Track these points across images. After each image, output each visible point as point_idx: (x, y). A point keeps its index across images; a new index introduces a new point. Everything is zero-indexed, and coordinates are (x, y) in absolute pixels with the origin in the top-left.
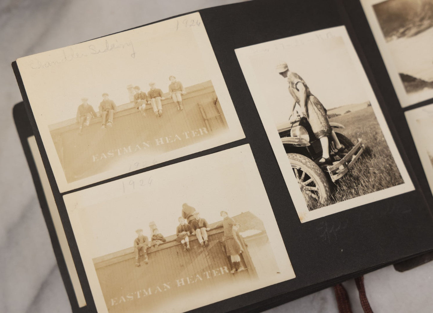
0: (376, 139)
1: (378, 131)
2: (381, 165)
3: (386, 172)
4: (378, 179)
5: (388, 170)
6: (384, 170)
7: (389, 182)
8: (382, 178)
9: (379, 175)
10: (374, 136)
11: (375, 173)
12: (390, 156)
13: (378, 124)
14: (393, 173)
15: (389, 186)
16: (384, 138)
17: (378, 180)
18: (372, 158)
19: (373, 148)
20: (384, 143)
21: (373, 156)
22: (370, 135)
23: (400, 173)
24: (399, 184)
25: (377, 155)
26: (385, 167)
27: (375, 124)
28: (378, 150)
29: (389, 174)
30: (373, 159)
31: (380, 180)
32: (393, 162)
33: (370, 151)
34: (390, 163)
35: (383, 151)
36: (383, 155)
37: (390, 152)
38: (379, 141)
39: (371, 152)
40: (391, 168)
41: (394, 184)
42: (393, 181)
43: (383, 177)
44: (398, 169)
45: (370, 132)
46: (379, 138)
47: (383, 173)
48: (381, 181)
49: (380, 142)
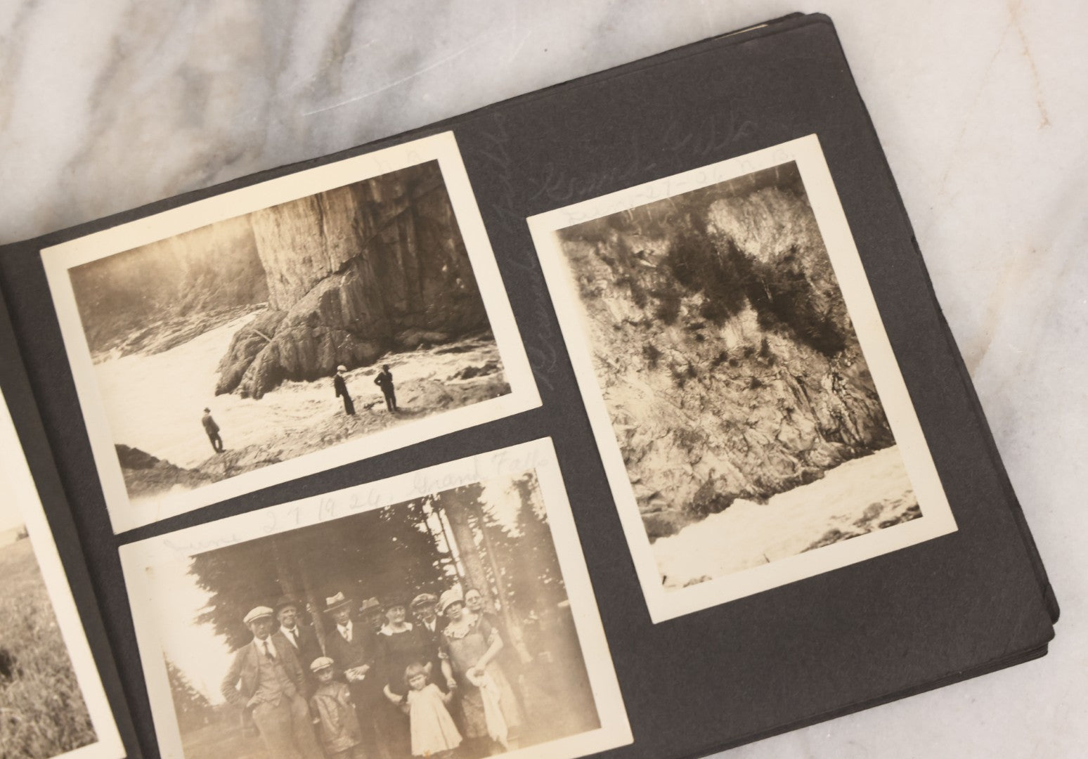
0: (30, 628)
1: (38, 604)
2: (38, 697)
3: (48, 714)
4: (20, 737)
5: (54, 709)
6: (44, 709)
7: (52, 743)
8: (35, 733)
9: (25, 725)
10: (26, 619)
11: (13, 721)
12: (65, 672)
13: (42, 585)
14: (69, 715)
15: (51, 753)
16: (56, 622)
17: (20, 740)
18: (11, 681)
19: (17, 651)
20: (54, 637)
21: (15, 674)
22: (16, 616)
23: (88, 715)
24: (82, 745)
25: (27, 672)
26: (47, 704)
27: (33, 587)
28: (32, 656)
29: (56, 720)
30: (15, 682)
31: (28, 739)
32: (74, 685)
33: (8, 659)
34: (64, 689)
35: (47, 660)
36: (45, 670)
37: (68, 660)
38: (39, 631)
39: (11, 665)
40: (64, 702)
41: (67, 747)
42: (64, 739)
43: (37, 730)
44: (84, 703)
45: (15, 608)
46: (40, 622)
47: (40, 717)
48: (29, 742)
49: (41, 633)
